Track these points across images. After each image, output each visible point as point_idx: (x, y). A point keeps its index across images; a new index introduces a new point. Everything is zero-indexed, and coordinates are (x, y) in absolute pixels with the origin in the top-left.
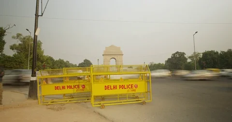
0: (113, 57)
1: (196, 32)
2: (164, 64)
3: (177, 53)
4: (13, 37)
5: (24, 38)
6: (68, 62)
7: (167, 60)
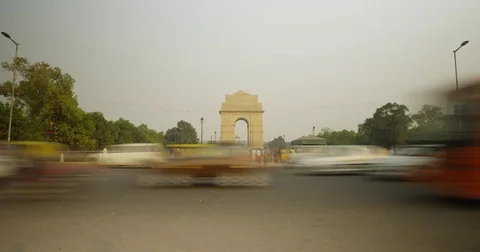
0: (242, 116)
1: (464, 44)
2: (356, 132)
3: (389, 106)
4: (6, 66)
5: (32, 69)
6: (145, 126)
7: (363, 122)
